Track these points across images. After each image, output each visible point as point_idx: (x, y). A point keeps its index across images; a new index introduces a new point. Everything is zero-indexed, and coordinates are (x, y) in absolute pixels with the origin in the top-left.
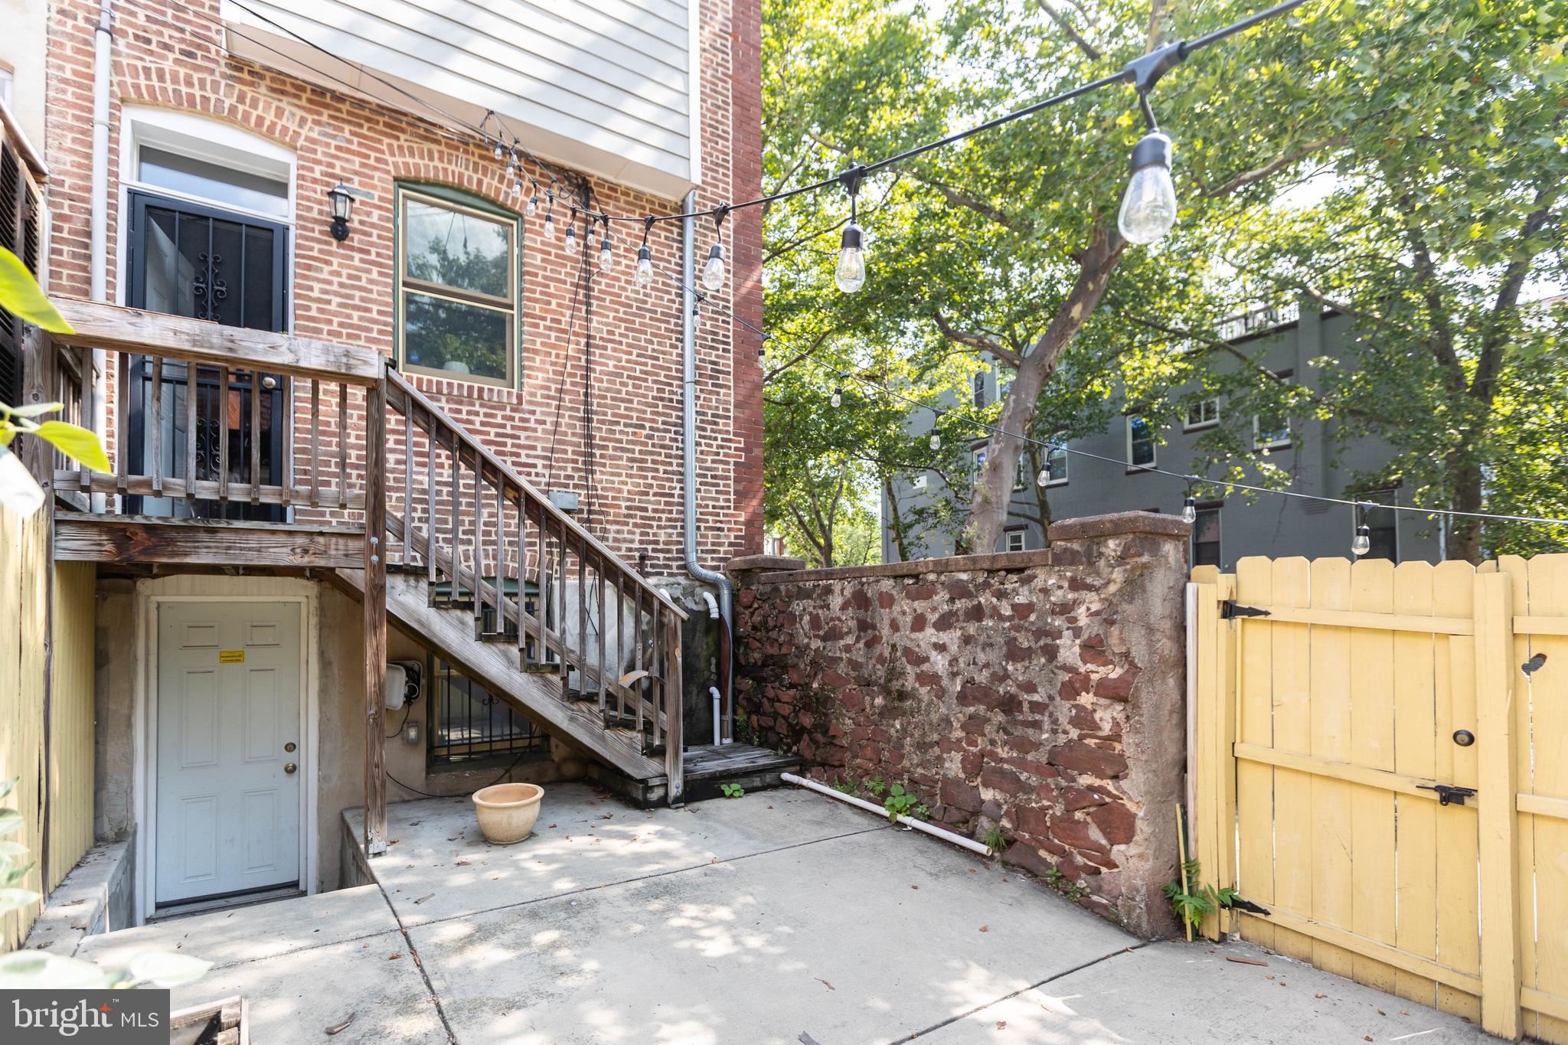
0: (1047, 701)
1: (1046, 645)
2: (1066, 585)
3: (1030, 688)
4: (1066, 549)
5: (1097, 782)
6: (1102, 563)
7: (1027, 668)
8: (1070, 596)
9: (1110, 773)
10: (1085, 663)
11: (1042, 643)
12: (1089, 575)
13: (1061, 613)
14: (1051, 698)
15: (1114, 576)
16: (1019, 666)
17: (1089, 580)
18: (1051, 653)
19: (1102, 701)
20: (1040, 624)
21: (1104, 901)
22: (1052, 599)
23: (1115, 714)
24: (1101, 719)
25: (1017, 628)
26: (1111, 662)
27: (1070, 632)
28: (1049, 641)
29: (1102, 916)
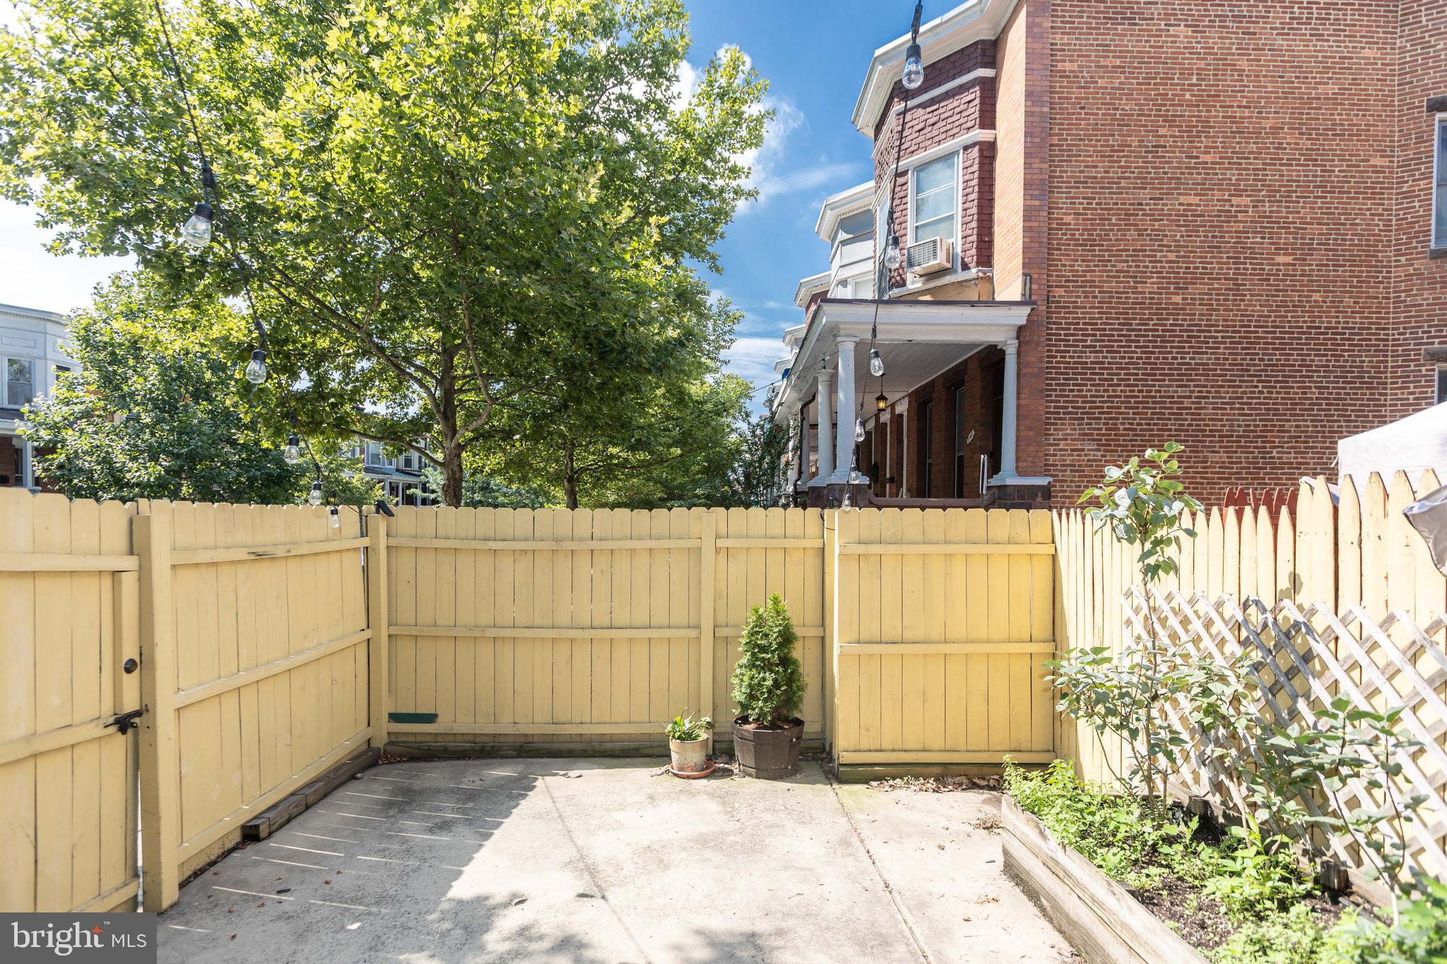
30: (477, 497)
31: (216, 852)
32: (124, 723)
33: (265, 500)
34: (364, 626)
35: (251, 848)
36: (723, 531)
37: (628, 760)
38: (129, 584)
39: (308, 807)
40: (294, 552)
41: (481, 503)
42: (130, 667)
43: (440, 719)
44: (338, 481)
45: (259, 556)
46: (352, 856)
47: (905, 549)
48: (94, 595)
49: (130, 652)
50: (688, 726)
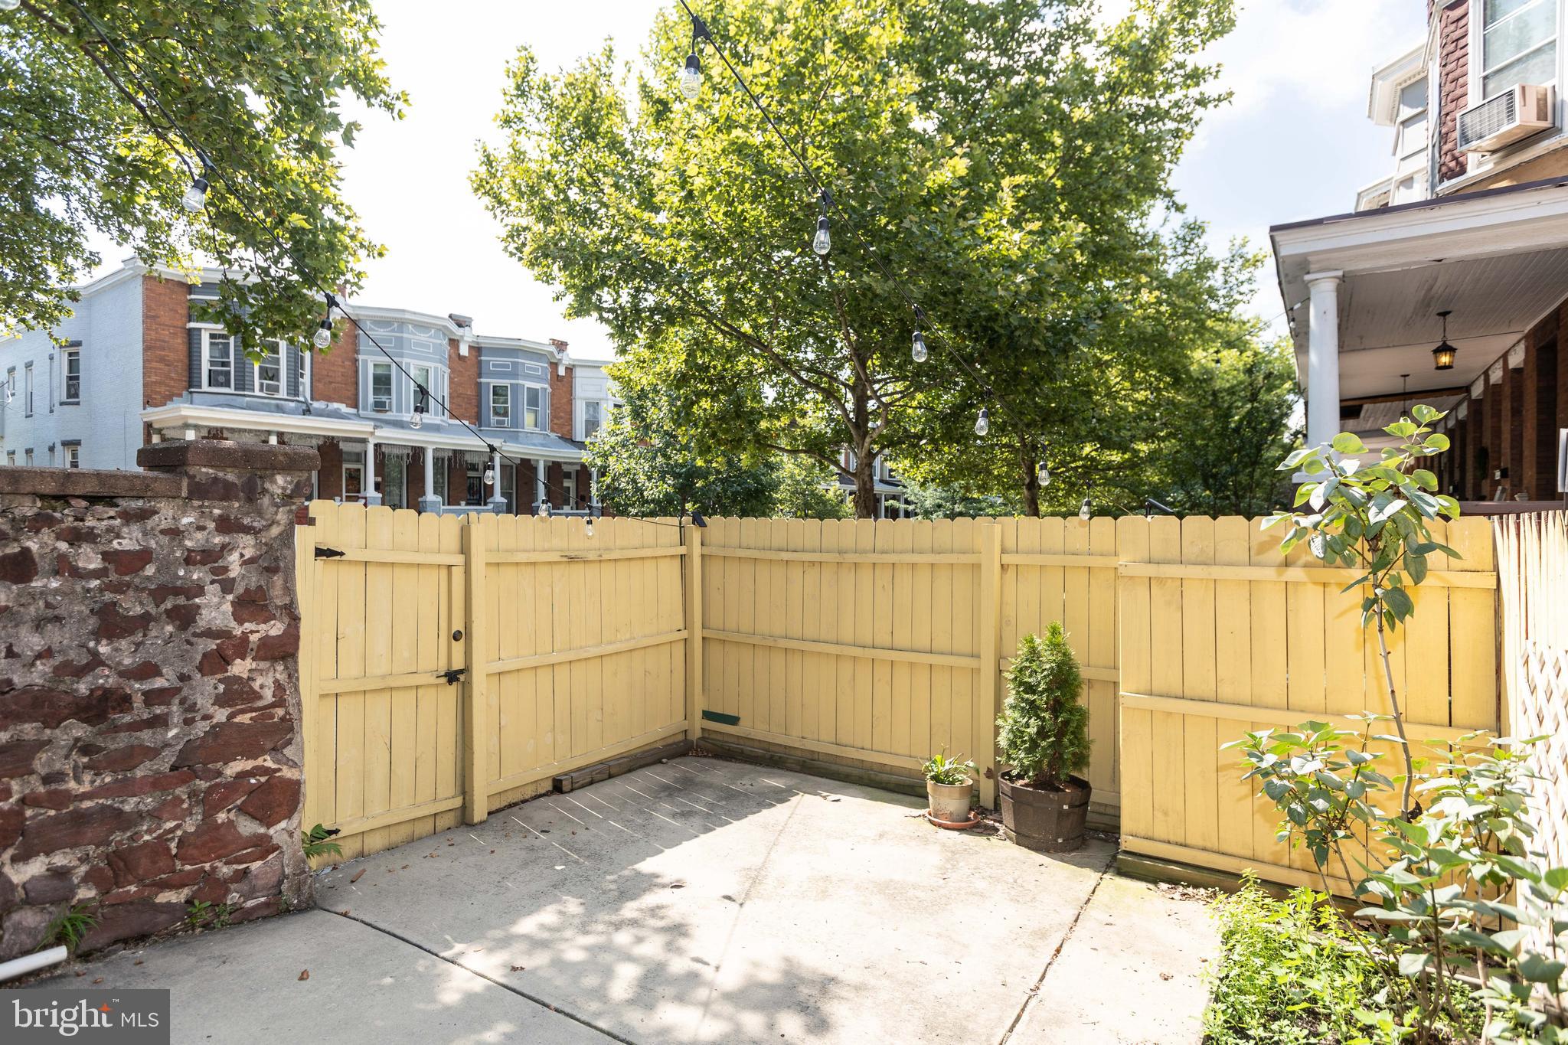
0: (177, 684)
1: (176, 608)
2: (212, 525)
3: (148, 670)
4: (216, 480)
5: (248, 765)
6: (266, 501)
7: (138, 645)
8: (218, 540)
9: (269, 745)
10: (241, 622)
11: (169, 604)
12: (247, 514)
13: (203, 563)
14: (183, 678)
15: (278, 517)
16: (123, 644)
17: (246, 521)
18: (185, 617)
19: (263, 665)
20: (163, 579)
21: (262, 899)
22: (188, 543)
23: (278, 676)
24: (262, 686)
25: (119, 588)
26: (274, 618)
27: (217, 586)
28: (181, 600)
29: (264, 918)
30: (958, 508)
31: (529, 793)
32: (452, 677)
33: (744, 513)
34: (681, 627)
35: (555, 797)
36: (1011, 544)
37: (900, 797)
38: (458, 574)
39: (610, 777)
40: (605, 557)
41: (961, 514)
42: (457, 636)
43: (741, 722)
44: (813, 494)
45: (572, 560)
46: (606, 819)
47: (1216, 572)
48: (433, 581)
49: (458, 625)
50: (947, 767)
